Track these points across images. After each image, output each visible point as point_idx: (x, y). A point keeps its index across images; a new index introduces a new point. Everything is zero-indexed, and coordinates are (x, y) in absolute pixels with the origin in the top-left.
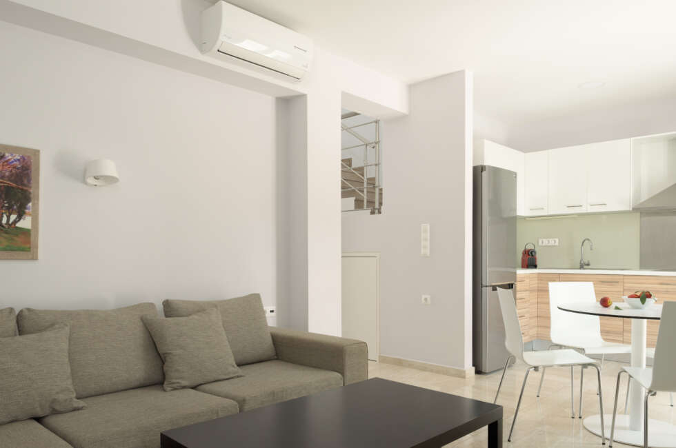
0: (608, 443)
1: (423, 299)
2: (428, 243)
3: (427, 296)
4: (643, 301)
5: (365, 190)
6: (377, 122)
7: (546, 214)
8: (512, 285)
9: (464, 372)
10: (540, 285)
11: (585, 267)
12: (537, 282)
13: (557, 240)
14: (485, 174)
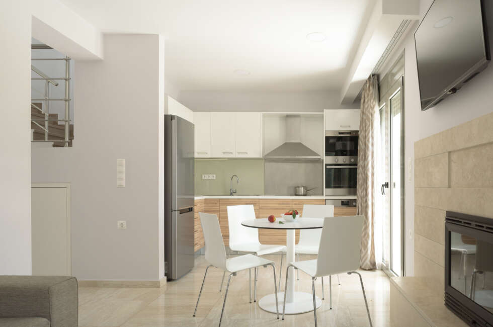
0: (281, 317)
1: (118, 224)
2: (124, 176)
3: (122, 222)
4: (294, 217)
5: (46, 124)
6: (67, 60)
7: (208, 157)
8: (192, 208)
9: (159, 282)
10: (206, 208)
11: (233, 194)
12: (203, 205)
13: (215, 176)
14: (174, 122)
